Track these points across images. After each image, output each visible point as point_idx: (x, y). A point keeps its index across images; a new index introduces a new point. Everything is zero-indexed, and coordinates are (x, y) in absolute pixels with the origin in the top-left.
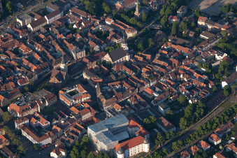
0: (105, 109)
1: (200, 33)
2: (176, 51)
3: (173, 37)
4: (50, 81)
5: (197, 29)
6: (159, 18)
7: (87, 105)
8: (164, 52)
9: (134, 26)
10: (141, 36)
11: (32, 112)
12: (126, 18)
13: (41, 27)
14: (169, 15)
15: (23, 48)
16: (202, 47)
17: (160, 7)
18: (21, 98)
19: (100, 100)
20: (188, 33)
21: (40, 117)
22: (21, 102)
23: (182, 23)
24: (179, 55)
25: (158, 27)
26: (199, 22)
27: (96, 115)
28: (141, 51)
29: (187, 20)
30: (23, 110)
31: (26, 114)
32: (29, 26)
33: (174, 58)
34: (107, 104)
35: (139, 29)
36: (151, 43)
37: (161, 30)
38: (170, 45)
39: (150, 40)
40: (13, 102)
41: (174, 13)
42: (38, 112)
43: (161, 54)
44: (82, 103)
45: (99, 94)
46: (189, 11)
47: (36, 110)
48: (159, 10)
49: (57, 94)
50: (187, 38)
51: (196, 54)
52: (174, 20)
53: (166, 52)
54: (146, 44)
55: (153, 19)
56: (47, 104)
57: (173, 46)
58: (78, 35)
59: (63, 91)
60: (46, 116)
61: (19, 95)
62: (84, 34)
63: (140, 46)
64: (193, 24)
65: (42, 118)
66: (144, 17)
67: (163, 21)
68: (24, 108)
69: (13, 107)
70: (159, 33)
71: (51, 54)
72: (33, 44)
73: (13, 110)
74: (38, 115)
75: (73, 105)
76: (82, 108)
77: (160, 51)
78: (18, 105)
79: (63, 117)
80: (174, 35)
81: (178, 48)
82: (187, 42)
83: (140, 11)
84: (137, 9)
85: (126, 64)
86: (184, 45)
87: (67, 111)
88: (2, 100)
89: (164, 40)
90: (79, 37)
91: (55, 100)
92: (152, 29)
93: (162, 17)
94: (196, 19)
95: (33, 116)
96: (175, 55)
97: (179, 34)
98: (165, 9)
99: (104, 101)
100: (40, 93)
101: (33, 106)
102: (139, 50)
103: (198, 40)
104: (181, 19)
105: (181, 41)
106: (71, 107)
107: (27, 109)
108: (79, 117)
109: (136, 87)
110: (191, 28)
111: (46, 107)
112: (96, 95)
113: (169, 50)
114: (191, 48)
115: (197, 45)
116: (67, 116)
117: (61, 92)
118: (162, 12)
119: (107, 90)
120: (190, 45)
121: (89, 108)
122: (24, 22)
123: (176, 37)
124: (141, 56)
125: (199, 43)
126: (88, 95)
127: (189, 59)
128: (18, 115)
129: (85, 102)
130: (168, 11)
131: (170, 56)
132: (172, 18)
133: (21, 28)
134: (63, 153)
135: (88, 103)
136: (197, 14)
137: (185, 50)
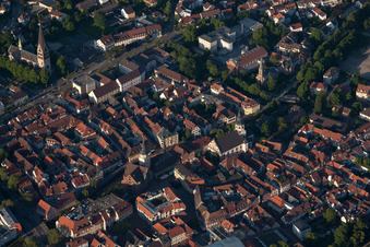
0: (208, 227)
1: (360, 110)
2: (320, 138)
3: (316, 117)
4: (123, 182)
5: (355, 105)
6: (294, 86)
7: (179, 221)
8: (302, 139)
9: (256, 98)
10: (266, 113)
11: (93, 230)
12: (243, 84)
13: (109, 96)
14: (310, 82)
15: (81, 129)
16: (362, 133)
17: (297, 68)
18: (76, 207)
19: (200, 213)
20: (341, 110)
21: (106, 238)
22: (77, 214)
23: (331, 94)
24: (326, 145)
25: (292, 100)
26: (358, 94)
27: (194, 238)
28: (267, 137)
29: (339, 90)
30: (80, 227)
31: (84, 233)
32: (92, 94)
33: (318, 149)
34: (212, 220)
35: (263, 102)
36: (282, 124)
37: (297, 104)
38: (312, 129)
39: (281, 119)
40: (64, 213)
41: (319, 79)
42: (103, 231)
43: (298, 142)
44: (171, 217)
45: (199, 204)
46: (343, 76)
47: (99, 226)
48: (294, 74)
49: (133, 203)
50: (339, 118)
51: (353, 144)
52: (319, 90)
53: (305, 140)
54: (273, 127)
55: (285, 87)
56: (117, 218)
57: (317, 130)
58: (168, 109)
59: (143, 197)
60: (115, 237)
61: (74, 203)
62: (177, 109)
63: (264, 128)
64: (348, 96)
65: (109, 241)
66: (271, 83)
67: (301, 91)
68: (81, 223)
69: (63, 221)
70: (295, 108)
71: (124, 139)
72: (97, 122)
73: (64, 227)
74: (102, 235)
75: (158, 220)
76: (172, 226)
77: (296, 137)
78: (73, 218)
79: (143, 239)
80: (318, 113)
81: (324, 134)
82: (339, 124)
83: (264, 74)
84: (260, 70)
85: (242, 156)
86: (333, 129)
87: (148, 229)
88: (47, 211)
89: (302, 120)
90: (168, 113)
91: (129, 212)
92: (284, 103)
93: (299, 84)
94: (354, 88)
95: (95, 236)
96: (320, 144)
97: (326, 112)
98: (305, 72)
99: (207, 215)
100: (106, 200)
101: (96, 220)
102: (263, 135)
103: (357, 122)
104: (330, 88)
105: (329, 122)
106: (154, 223)
107: (85, 225)
108: (167, 239)
109: (257, 194)
110: (345, 103)
111: (115, 223)
112: (193, 204)
113: (310, 137)
114: (346, 133)
115: (354, 130)
116: (148, 238)
117: (139, 199)
118: (299, 76)
119: (211, 198)
120: (344, 129)
121: (182, 226)
122: (83, 89)
123: (321, 117)
124: (266, 144)
125: (358, 126)
126: (182, 204)
127: (342, 151)
128: (72, 235)
129: (176, 216)
130: (309, 75)
131: (312, 146)
132: (315, 86)
133: (78, 98)
135: (182, 217)
136: (356, 81)
137: (335, 137)
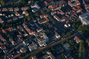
7: (79, 7)
11: (57, 9)
18: (53, 3)
19: (84, 5)
21: (61, 11)
22: (54, 5)
27: (82, 11)
30: (54, 8)
34: (87, 7)
40: (50, 5)
42: (60, 9)
44: (77, 6)
45: (84, 3)
47: (59, 8)
49: (67, 2)
56: (63, 6)
60: (63, 11)
65: (61, 12)
68: (55, 7)
69: (50, 7)
73: (50, 8)
74: (60, 10)
75: (73, 7)
76: (77, 8)
78: (52, 6)
79: (70, 11)
87: (71, 9)
88: (46, 4)
91: (66, 5)
99: (86, 5)
100: (61, 1)
101: (58, 6)
106: (72, 7)
107: (56, 8)
108: (76, 11)
111: (63, 7)
112: (82, 3)
116: (71, 11)
117: (69, 1)
119: (87, 1)
121: (80, 8)
126: (80, 3)
128: (52, 10)
129: (78, 6)
134: (69, 25)
